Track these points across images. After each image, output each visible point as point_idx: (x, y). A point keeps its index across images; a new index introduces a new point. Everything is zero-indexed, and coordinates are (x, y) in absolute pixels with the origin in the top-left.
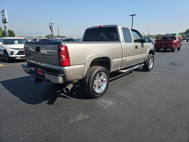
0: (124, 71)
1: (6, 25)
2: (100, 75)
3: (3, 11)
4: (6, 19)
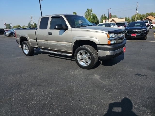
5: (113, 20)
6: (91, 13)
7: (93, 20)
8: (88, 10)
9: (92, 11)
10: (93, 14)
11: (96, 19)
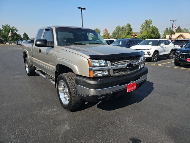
5: (181, 36)
6: (151, 25)
7: (151, 34)
8: (147, 21)
9: (151, 23)
10: (152, 27)
11: (156, 33)
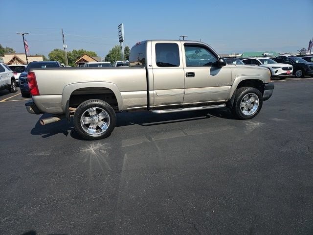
0: (159, 112)
1: (122, 43)
2: (98, 111)
3: (120, 26)
4: (122, 37)
5: (15, 59)
